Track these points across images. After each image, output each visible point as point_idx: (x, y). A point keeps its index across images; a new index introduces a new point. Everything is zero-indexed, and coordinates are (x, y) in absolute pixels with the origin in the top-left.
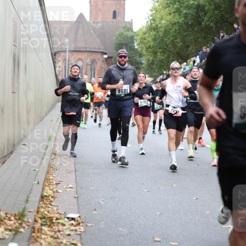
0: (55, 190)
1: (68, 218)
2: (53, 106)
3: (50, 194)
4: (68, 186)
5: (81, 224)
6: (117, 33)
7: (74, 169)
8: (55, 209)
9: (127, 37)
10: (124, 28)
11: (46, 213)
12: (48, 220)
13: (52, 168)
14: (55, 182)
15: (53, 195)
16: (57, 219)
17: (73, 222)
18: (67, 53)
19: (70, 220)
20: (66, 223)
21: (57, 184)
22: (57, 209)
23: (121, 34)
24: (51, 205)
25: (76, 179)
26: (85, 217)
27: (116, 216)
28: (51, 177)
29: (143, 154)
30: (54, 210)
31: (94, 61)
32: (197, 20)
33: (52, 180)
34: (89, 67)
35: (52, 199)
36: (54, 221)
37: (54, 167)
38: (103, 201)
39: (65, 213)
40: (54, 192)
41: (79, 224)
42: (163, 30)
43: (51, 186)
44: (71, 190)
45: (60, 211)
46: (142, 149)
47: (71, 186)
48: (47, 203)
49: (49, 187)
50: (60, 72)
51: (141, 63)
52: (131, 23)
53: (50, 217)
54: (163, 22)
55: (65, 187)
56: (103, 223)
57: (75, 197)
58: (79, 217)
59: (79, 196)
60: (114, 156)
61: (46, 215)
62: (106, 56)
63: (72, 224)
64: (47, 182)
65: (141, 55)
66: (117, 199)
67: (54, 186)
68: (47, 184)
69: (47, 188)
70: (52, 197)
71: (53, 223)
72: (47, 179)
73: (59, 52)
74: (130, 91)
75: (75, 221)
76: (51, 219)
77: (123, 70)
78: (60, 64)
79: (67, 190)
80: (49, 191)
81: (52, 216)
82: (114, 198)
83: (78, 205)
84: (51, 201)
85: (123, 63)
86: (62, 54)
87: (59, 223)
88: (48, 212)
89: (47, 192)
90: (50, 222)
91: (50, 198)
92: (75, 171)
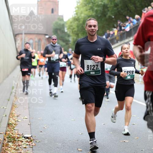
0: (16, 120)
1: (24, 137)
2: (15, 68)
3: (13, 122)
4: (24, 118)
5: (33, 141)
6: (54, 22)
7: (28, 107)
8: (16, 131)
9: (60, 24)
10: (58, 19)
11: (11, 134)
12: (12, 139)
13: (15, 106)
14: (16, 115)
15: (15, 123)
16: (18, 138)
17: (27, 140)
18: (23, 35)
19: (26, 139)
20: (23, 141)
21: (18, 116)
22: (18, 132)
23: (56, 23)
24: (14, 129)
25: (29, 113)
26: (35, 137)
27: (54, 136)
28: (14, 112)
29: (62, 92)
30: (16, 133)
31: (40, 40)
32: (104, 14)
33: (14, 114)
34: (37, 43)
35: (14, 126)
36: (16, 139)
37: (15, 105)
38: (46, 126)
39: (23, 134)
40: (16, 121)
41: (31, 141)
42: (82, 20)
43: (14, 118)
44: (27, 120)
45: (19, 133)
46: (61, 89)
47: (26, 117)
48: (12, 128)
49: (13, 118)
50: (19, 46)
51: (69, 41)
52: (62, 16)
53: (14, 137)
54: (83, 15)
55: (22, 118)
56: (46, 140)
57: (29, 124)
58: (32, 136)
59: (31, 123)
60: (51, 93)
61: (11, 135)
62: (47, 37)
63: (27, 141)
64: (11, 115)
65: (69, 36)
66: (55, 125)
67: (16, 118)
68: (11, 117)
69: (11, 119)
70: (15, 125)
71: (15, 140)
72: (11, 113)
73: (18, 34)
74: (59, 58)
75: (29, 139)
76: (14, 138)
77: (54, 46)
78: (19, 42)
79: (24, 120)
80: (13, 121)
81: (14, 136)
82: (53, 124)
83: (31, 129)
84: (14, 127)
85: (54, 43)
86: (20, 35)
87: (19, 140)
88: (12, 134)
89: (11, 122)
90: (13, 140)
91: (13, 125)
92: (29, 108)
